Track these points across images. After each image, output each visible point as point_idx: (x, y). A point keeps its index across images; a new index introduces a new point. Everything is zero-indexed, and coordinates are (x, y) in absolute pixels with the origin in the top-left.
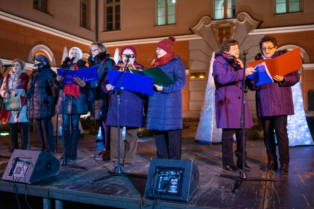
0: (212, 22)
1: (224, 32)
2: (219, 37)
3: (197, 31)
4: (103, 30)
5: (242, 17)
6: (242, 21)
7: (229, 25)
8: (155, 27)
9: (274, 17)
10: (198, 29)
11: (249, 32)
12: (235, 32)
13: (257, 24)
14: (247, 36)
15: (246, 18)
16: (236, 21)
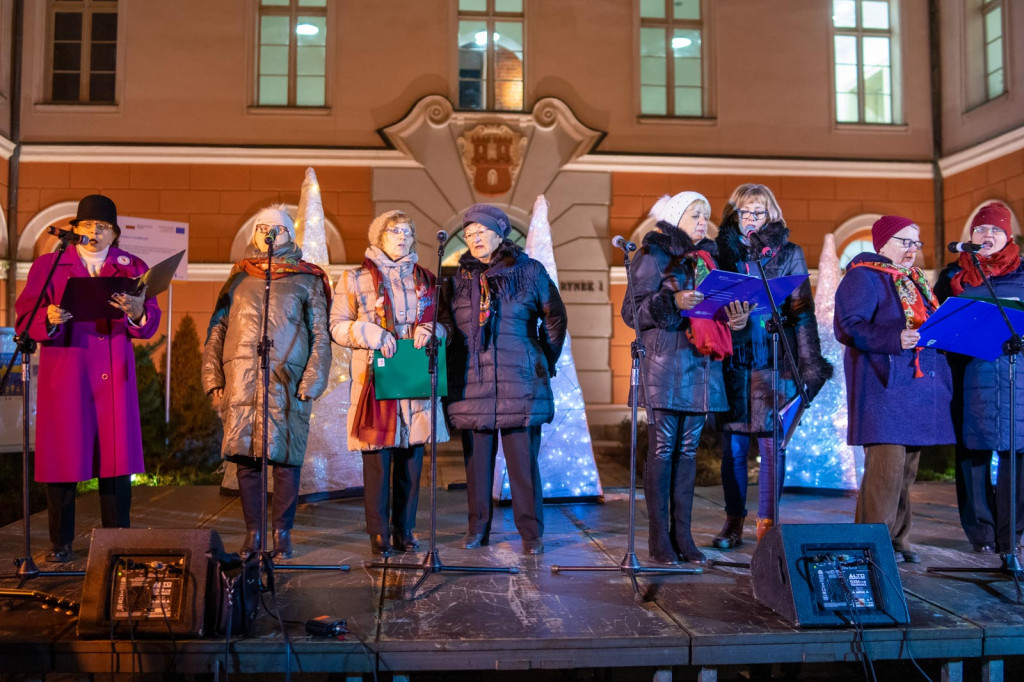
0: (454, 115)
1: (492, 153)
2: (475, 169)
3: (402, 139)
4: (41, 96)
5: (548, 112)
6: (546, 125)
7: (506, 132)
8: (253, 111)
9: (639, 123)
10: (404, 135)
11: (566, 161)
12: (525, 157)
13: (592, 138)
14: (560, 172)
15: (560, 118)
16: (530, 124)
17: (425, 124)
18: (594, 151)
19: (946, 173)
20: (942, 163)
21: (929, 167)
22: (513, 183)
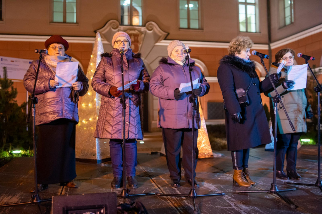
0: (120, 27)
1: (133, 39)
5: (151, 26)
6: (150, 30)
7: (137, 32)
8: (52, 24)
9: (179, 30)
10: (103, 33)
11: (156, 42)
12: (143, 40)
13: (165, 35)
14: (154, 46)
15: (155, 28)
16: (145, 30)
17: (110, 29)
18: (165, 39)
19: (272, 48)
20: (271, 45)
21: (267, 46)
22: (139, 49)
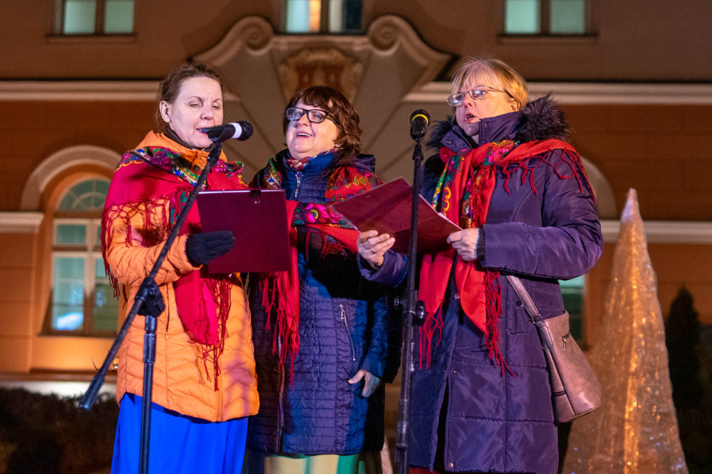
0: (275, 39)
1: (319, 82)
5: (387, 32)
6: (384, 48)
7: (337, 58)
8: (52, 40)
11: (408, 90)
12: (360, 85)
13: (440, 62)
14: (400, 105)
15: (401, 38)
16: (364, 47)
17: (241, 54)
18: (440, 78)
